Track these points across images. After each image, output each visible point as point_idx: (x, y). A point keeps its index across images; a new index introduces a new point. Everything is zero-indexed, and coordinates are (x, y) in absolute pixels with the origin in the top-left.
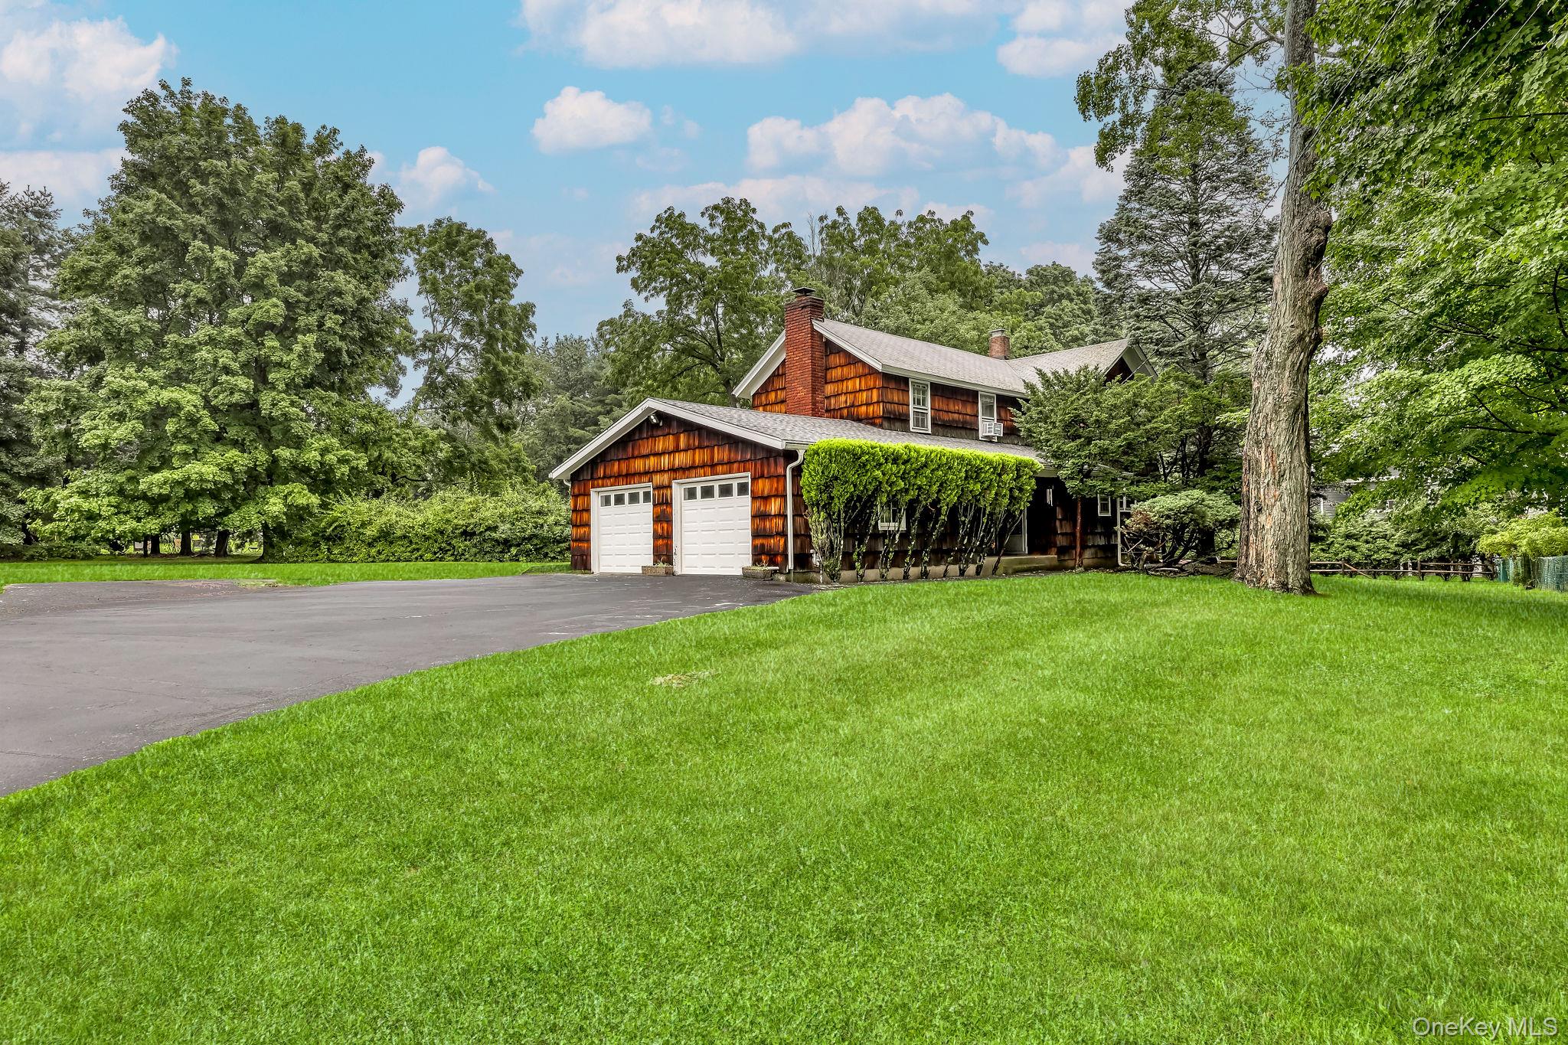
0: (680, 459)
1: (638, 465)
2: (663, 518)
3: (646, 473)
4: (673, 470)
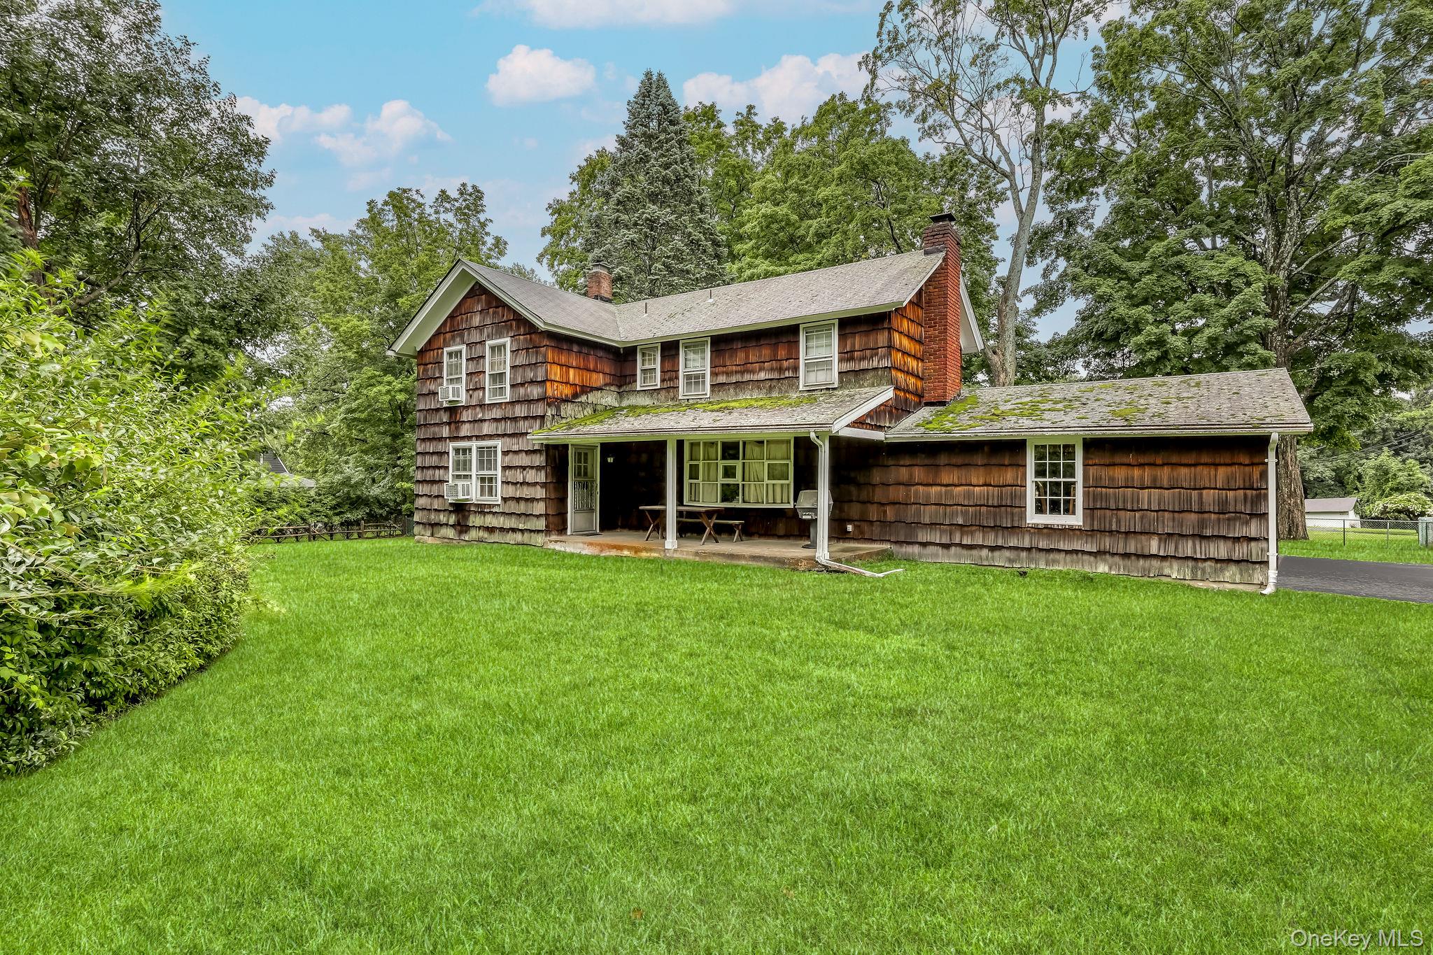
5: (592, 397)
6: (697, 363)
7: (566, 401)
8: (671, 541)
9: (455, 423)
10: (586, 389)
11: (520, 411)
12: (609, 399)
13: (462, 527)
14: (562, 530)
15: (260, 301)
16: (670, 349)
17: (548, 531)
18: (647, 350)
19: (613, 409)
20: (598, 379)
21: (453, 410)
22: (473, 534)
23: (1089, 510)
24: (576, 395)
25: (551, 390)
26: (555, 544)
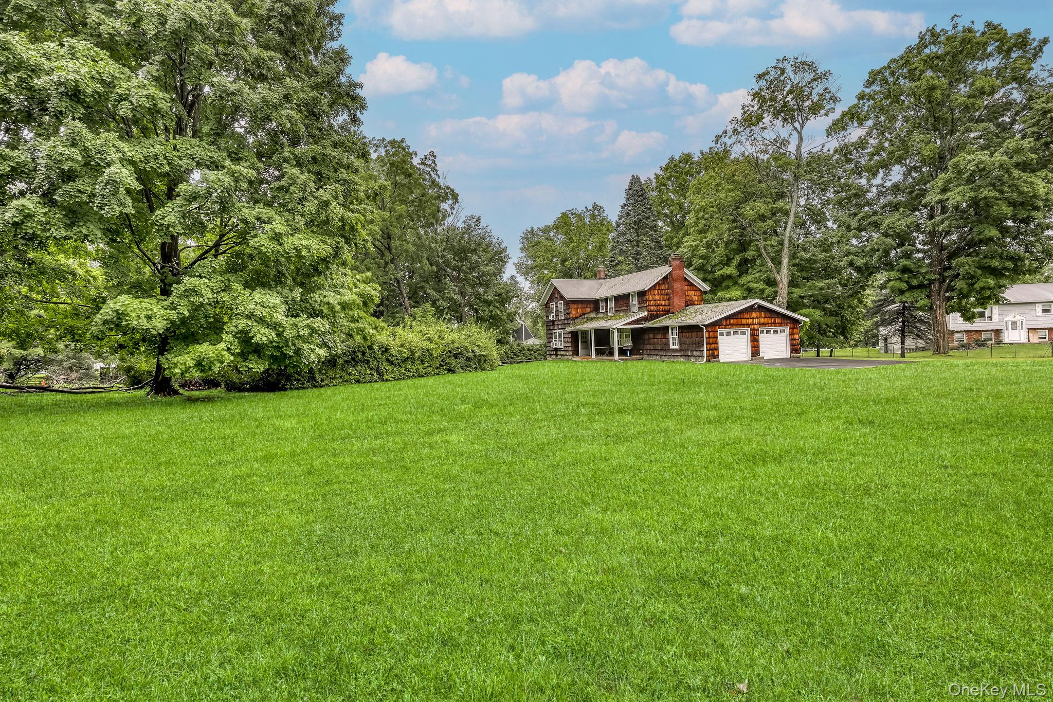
0: (762, 321)
1: (744, 321)
2: (755, 341)
3: (747, 324)
4: (759, 324)
5: (586, 316)
6: (612, 304)
7: (577, 318)
8: (594, 356)
9: (553, 325)
10: (584, 314)
11: (566, 322)
12: (593, 315)
13: (556, 355)
14: (578, 355)
15: (508, 292)
16: (606, 299)
17: (573, 355)
18: (602, 300)
19: (594, 318)
20: (588, 310)
21: (553, 321)
22: (559, 357)
23: (680, 344)
24: (580, 316)
25: (571, 316)
26: (576, 358)
